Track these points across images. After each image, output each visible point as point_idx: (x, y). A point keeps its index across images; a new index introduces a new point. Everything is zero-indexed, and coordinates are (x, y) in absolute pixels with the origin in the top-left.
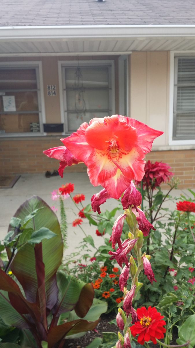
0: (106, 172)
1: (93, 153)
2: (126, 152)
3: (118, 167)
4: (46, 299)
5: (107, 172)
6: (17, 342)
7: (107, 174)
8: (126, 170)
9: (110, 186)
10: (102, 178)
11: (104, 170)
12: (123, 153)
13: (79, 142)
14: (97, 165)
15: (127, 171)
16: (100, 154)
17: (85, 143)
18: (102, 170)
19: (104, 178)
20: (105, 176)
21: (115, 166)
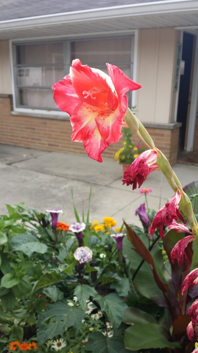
3: (98, 126)
9: (91, 146)
10: (84, 135)
11: (88, 127)
13: (69, 94)
14: (83, 121)
16: (89, 109)
18: (85, 126)
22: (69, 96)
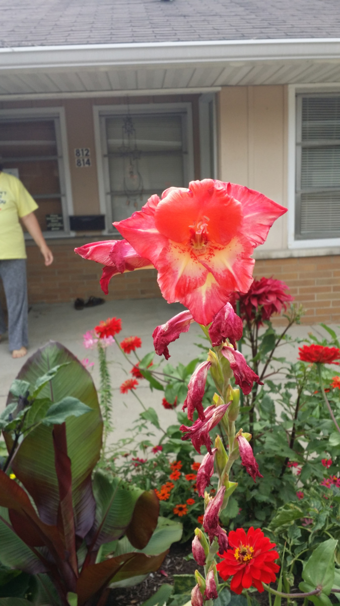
0: (188, 279)
1: (168, 247)
2: (221, 246)
3: (209, 270)
4: (74, 520)
5: (190, 280)
6: (26, 597)
7: (190, 283)
8: (223, 275)
9: (195, 303)
10: (182, 289)
11: (185, 276)
12: (216, 248)
13: (143, 229)
14: (174, 268)
15: (224, 277)
16: (178, 250)
17: (154, 231)
18: (182, 276)
19: (184, 289)
20: (187, 285)
21: (204, 269)
22: (144, 232)
